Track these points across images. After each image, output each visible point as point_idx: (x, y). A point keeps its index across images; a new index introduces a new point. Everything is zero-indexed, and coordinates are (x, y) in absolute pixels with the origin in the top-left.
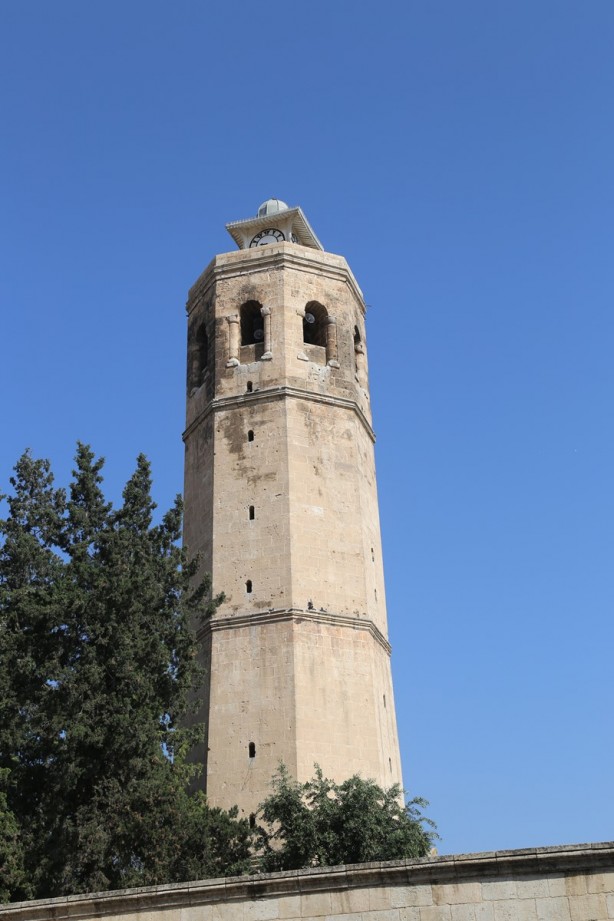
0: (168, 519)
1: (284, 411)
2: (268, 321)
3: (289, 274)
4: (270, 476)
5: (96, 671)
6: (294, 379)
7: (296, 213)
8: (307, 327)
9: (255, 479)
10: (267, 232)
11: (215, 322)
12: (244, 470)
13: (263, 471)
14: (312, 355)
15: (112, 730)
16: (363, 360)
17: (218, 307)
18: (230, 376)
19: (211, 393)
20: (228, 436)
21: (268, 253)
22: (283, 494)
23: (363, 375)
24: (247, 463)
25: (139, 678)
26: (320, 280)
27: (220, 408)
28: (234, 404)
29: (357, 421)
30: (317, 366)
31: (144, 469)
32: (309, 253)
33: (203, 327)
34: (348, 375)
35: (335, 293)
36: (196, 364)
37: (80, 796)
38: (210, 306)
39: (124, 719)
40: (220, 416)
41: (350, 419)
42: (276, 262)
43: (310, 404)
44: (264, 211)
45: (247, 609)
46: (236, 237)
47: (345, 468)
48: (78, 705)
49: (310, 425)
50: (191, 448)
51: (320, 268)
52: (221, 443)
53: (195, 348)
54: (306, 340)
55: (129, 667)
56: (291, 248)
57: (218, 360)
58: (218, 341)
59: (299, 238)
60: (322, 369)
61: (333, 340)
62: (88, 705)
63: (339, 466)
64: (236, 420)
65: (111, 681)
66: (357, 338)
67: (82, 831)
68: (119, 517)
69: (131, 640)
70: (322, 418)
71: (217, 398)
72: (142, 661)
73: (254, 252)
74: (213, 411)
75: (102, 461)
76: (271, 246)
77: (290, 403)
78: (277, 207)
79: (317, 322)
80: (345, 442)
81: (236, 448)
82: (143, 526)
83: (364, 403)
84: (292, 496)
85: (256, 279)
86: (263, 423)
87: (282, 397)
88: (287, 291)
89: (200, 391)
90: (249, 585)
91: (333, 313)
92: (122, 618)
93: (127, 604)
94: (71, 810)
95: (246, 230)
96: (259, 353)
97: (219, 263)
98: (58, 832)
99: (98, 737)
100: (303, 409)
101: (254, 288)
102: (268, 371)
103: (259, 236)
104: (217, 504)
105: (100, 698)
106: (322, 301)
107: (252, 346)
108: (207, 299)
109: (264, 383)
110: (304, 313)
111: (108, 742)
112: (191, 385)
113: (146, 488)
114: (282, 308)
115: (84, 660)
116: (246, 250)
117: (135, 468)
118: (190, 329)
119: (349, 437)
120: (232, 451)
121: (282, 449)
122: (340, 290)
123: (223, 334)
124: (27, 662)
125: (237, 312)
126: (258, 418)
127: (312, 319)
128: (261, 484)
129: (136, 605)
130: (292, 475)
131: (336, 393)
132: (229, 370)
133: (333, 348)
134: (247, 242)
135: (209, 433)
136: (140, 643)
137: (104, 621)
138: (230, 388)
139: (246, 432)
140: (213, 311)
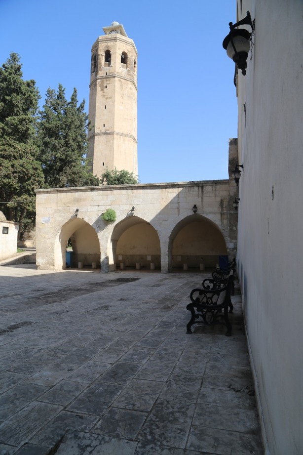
0: (81, 105)
1: (115, 81)
2: (112, 56)
3: (118, 43)
4: (110, 98)
5: (63, 141)
6: (118, 73)
7: (121, 26)
8: (122, 58)
9: (107, 98)
10: (113, 31)
11: (98, 55)
12: (104, 96)
13: (109, 96)
14: (123, 66)
15: (67, 156)
16: (136, 69)
17: (99, 51)
18: (101, 70)
19: (96, 75)
20: (100, 86)
21: (113, 37)
22: (113, 103)
23: (136, 73)
24: (105, 94)
25: (73, 144)
26: (126, 46)
27: (99, 79)
28: (102, 78)
29: (133, 85)
30: (124, 70)
31: (75, 92)
32: (124, 38)
33: (95, 56)
34: (132, 73)
35: (130, 50)
36: (93, 67)
37: (60, 170)
38: (97, 50)
39: (70, 153)
40: (98, 81)
41: (131, 84)
42: (115, 40)
43: (121, 80)
44: (113, 25)
45: (103, 131)
46: (105, 31)
47: (129, 97)
48: (58, 149)
49: (121, 85)
50: (91, 89)
51: (126, 42)
52: (98, 88)
53: (93, 62)
54: (122, 62)
55: (71, 141)
56: (119, 36)
57: (99, 66)
58: (99, 60)
59: (121, 33)
60: (125, 70)
61: (129, 62)
62: (61, 149)
63: (128, 96)
64: (103, 82)
65: (67, 144)
66: (135, 63)
67: (61, 178)
68: (69, 104)
69: (71, 135)
70: (124, 83)
71: (98, 76)
72: (74, 140)
73: (109, 36)
74: (97, 79)
75: (65, 89)
76: (114, 35)
77: (116, 79)
78: (116, 24)
79: (125, 57)
80: (130, 91)
81: (102, 90)
82: (75, 106)
83: (136, 81)
84: (116, 103)
85: (110, 44)
86: (109, 84)
87: (114, 77)
88: (117, 48)
89: (94, 74)
90: (104, 125)
91: (129, 55)
92: (69, 129)
93: (70, 126)
94: (58, 174)
95: (108, 30)
96: (109, 64)
97: (100, 38)
98: (55, 178)
99: (64, 157)
100: (120, 81)
101: (109, 46)
102: (111, 70)
103: (111, 32)
104: (97, 104)
105: (64, 148)
106: (126, 52)
107: (107, 63)
108: (96, 48)
109: (110, 73)
110: (121, 54)
111: (66, 158)
112: (92, 72)
113: (76, 96)
114: (116, 53)
115: (60, 139)
116: (107, 35)
117: (73, 91)
118: (92, 57)
119: (131, 89)
120: (101, 90)
121: (114, 91)
122: (131, 49)
123: (100, 59)
124: (47, 139)
125: (104, 53)
126: (108, 82)
127: (123, 57)
128: (108, 100)
129: (73, 126)
130: (116, 98)
131: (128, 77)
132: (101, 69)
133: (128, 66)
134: (108, 33)
135: (96, 85)
136: (74, 135)
137: (65, 129)
138: (101, 74)
139: (105, 85)
140: (98, 52)
